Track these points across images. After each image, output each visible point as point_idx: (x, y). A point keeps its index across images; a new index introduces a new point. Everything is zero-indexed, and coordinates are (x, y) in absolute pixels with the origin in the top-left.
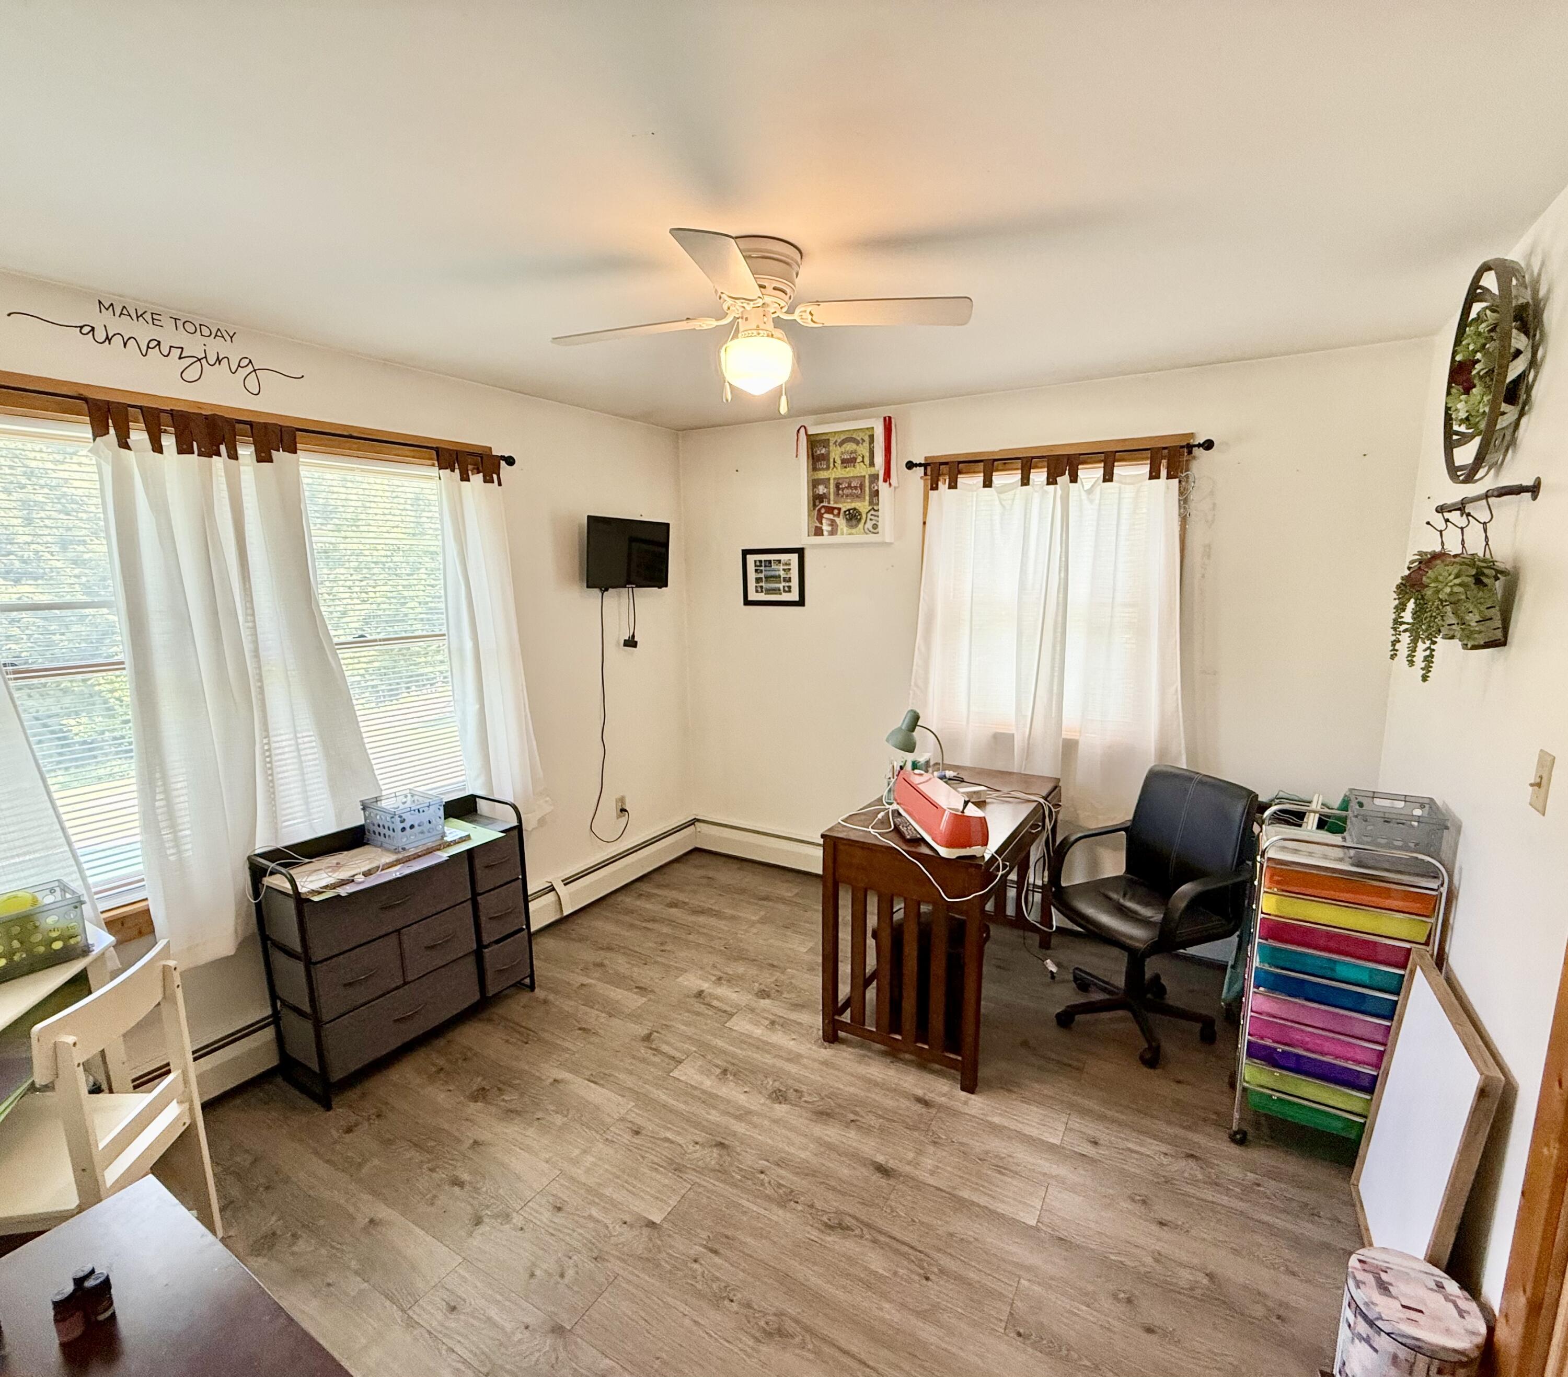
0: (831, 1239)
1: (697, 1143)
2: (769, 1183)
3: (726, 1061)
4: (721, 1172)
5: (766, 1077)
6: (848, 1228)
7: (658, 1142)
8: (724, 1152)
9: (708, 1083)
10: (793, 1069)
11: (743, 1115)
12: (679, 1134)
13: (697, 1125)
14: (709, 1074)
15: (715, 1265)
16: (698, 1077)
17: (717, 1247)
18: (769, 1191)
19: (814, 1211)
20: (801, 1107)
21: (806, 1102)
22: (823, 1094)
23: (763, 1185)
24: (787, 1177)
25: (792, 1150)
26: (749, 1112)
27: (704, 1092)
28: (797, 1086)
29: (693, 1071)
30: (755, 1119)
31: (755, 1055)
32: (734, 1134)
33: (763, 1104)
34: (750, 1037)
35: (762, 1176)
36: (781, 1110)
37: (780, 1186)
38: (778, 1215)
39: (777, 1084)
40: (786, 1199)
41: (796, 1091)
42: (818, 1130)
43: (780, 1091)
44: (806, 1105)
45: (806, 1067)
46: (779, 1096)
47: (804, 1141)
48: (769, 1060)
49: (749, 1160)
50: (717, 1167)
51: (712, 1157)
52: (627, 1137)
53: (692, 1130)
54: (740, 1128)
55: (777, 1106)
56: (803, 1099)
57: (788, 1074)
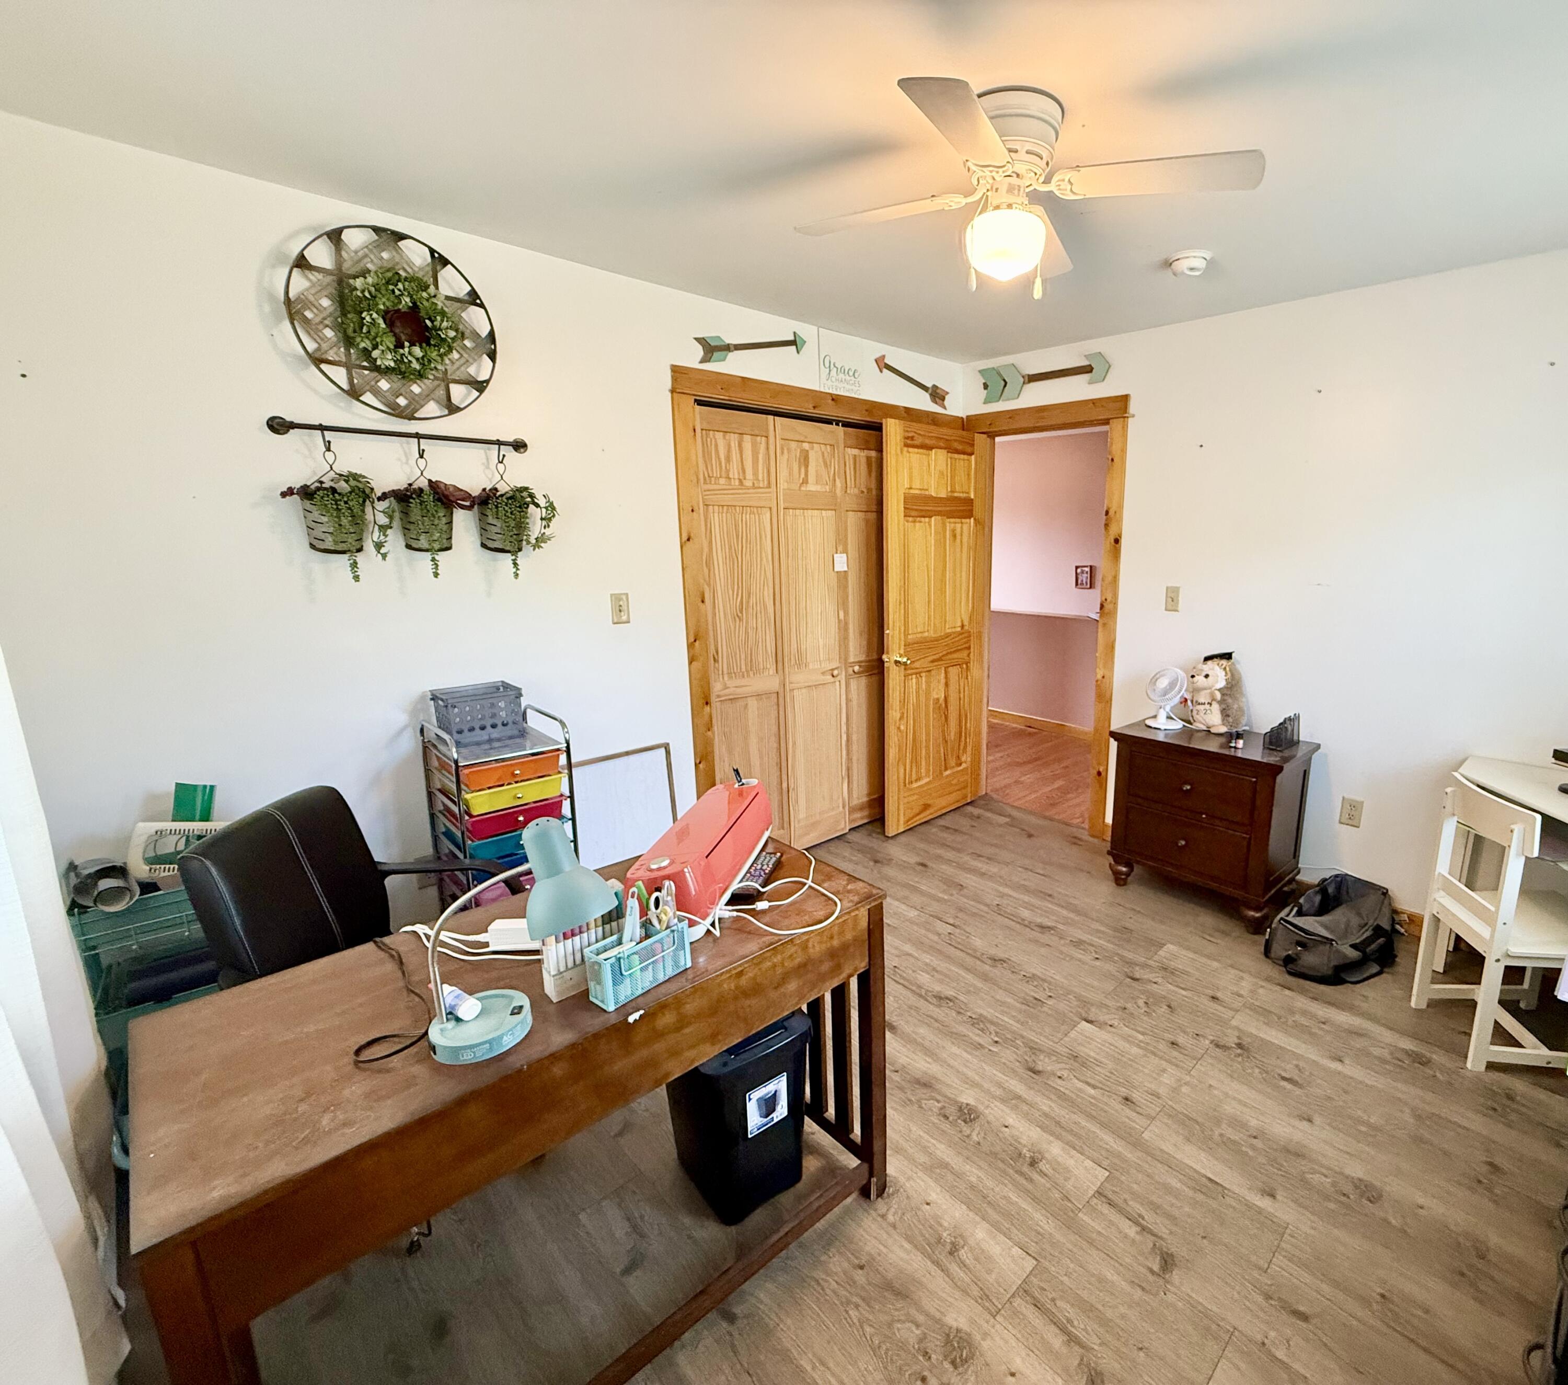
0: (950, 993)
1: (1060, 1077)
2: (990, 1033)
3: (1031, 1180)
4: (1034, 1049)
5: (979, 1143)
6: (935, 997)
7: (1100, 1085)
8: (1032, 1065)
9: (1055, 1150)
10: (943, 1151)
11: (1012, 1099)
12: (1080, 1090)
13: (1062, 1096)
14: (1057, 1166)
15: (1036, 992)
16: (1071, 1163)
17: (1035, 1001)
18: (992, 1028)
19: (957, 1009)
20: (946, 1096)
21: (938, 1101)
22: (916, 1107)
23: (997, 1033)
24: (974, 1035)
25: (965, 1055)
26: (1003, 1101)
27: (1058, 1138)
28: (946, 1126)
29: (1076, 1172)
30: (999, 1092)
31: (990, 1183)
32: (1021, 1080)
33: (988, 1107)
34: (996, 1226)
35: (996, 1039)
36: (968, 1098)
37: (982, 1030)
38: (988, 1012)
39: (966, 1130)
40: (977, 1021)
41: (946, 1117)
42: (934, 1069)
43: (965, 1121)
44: (939, 1098)
45: (925, 1150)
46: (968, 1115)
47: (952, 1062)
48: (974, 1173)
49: (1008, 1055)
50: (1038, 1053)
51: (1044, 1063)
52: (1135, 1096)
53: (1067, 1092)
54: (1018, 1087)
55: (971, 1102)
56: (939, 1105)
57: (951, 1144)
